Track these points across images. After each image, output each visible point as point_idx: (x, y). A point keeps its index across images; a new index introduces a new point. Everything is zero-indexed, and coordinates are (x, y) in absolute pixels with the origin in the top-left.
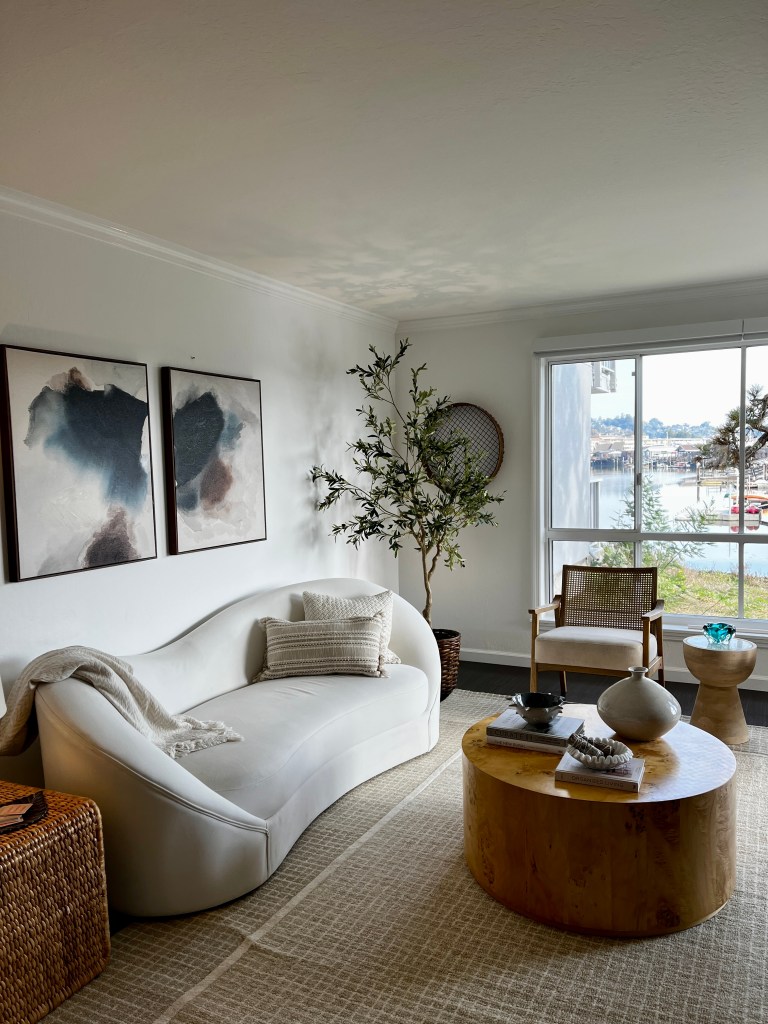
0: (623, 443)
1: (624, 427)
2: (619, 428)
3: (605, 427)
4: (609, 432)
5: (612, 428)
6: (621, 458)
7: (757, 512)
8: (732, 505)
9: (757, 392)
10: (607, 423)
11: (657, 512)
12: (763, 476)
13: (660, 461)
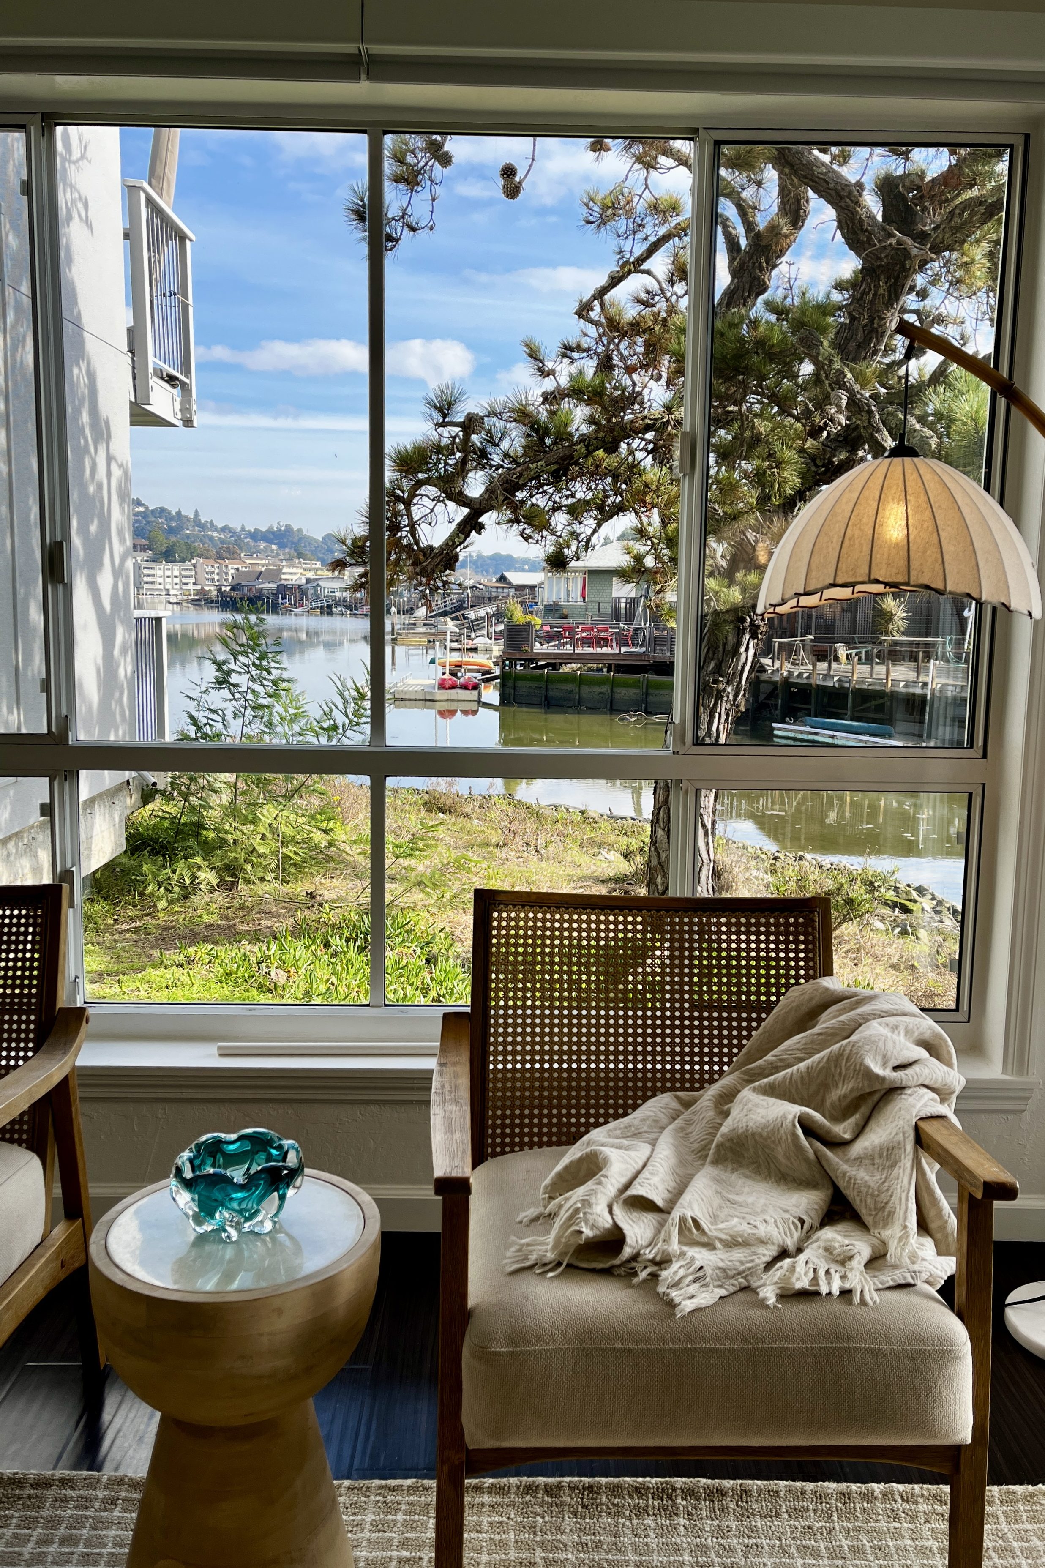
0: (279, 571)
1: (281, 546)
2: (274, 547)
3: (252, 543)
4: (258, 552)
5: (262, 545)
6: (276, 595)
7: (475, 687)
8: (440, 676)
9: (450, 405)
10: (255, 535)
11: (275, 683)
12: (485, 632)
13: (337, 603)
